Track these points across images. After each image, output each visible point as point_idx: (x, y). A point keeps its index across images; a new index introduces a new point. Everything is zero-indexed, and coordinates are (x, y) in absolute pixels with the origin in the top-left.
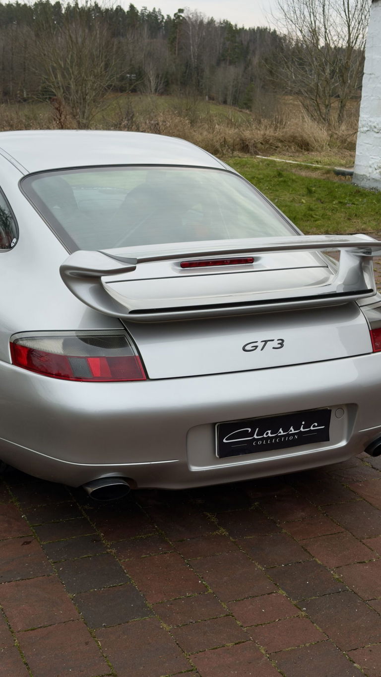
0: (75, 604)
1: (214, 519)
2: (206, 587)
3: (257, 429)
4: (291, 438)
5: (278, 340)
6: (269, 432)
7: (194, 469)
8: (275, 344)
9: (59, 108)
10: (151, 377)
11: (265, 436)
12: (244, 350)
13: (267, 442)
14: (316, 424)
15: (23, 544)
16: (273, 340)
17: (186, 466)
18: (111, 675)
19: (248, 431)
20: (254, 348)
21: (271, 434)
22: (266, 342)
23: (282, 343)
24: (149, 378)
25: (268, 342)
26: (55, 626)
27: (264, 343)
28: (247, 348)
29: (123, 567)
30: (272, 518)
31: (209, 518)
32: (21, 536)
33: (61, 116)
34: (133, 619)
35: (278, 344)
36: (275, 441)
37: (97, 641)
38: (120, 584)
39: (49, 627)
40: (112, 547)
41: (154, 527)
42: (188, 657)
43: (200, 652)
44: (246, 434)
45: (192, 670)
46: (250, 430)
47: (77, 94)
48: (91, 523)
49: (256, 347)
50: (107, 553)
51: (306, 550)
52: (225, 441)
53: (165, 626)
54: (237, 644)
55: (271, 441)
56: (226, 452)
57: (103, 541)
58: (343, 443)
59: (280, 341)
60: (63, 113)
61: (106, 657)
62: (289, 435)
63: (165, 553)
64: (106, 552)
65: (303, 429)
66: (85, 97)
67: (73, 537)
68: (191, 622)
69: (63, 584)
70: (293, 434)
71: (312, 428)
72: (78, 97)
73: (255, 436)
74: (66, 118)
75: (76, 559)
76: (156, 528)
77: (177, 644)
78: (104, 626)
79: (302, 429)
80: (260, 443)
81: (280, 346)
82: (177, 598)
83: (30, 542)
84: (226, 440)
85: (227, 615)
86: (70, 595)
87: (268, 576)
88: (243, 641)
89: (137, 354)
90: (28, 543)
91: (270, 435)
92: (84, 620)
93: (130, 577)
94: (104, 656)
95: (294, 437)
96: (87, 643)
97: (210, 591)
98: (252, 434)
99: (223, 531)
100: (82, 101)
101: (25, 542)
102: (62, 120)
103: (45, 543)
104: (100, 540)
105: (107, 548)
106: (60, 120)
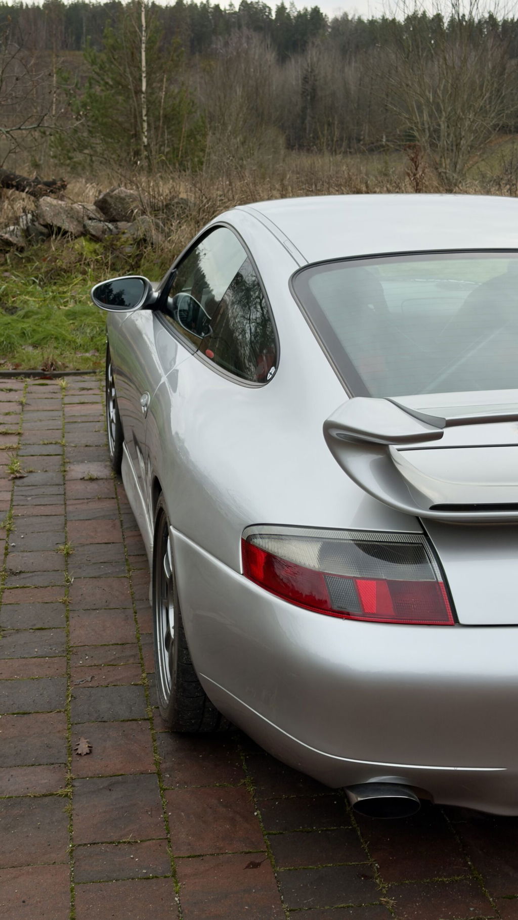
9: (415, 160)
10: (462, 620)
15: (248, 867)
24: (459, 623)
32: (247, 851)
33: (416, 170)
40: (389, 893)
41: (465, 864)
47: (448, 138)
50: (381, 904)
57: (376, 879)
60: (420, 166)
64: (378, 903)
66: (459, 141)
67: (329, 865)
72: (449, 142)
74: (423, 172)
75: (327, 907)
76: (470, 867)
83: (259, 864)
89: (440, 579)
90: (255, 865)
100: (454, 148)
101: (252, 863)
102: (418, 176)
103: (282, 870)
104: (372, 877)
105: (380, 894)
106: (415, 175)
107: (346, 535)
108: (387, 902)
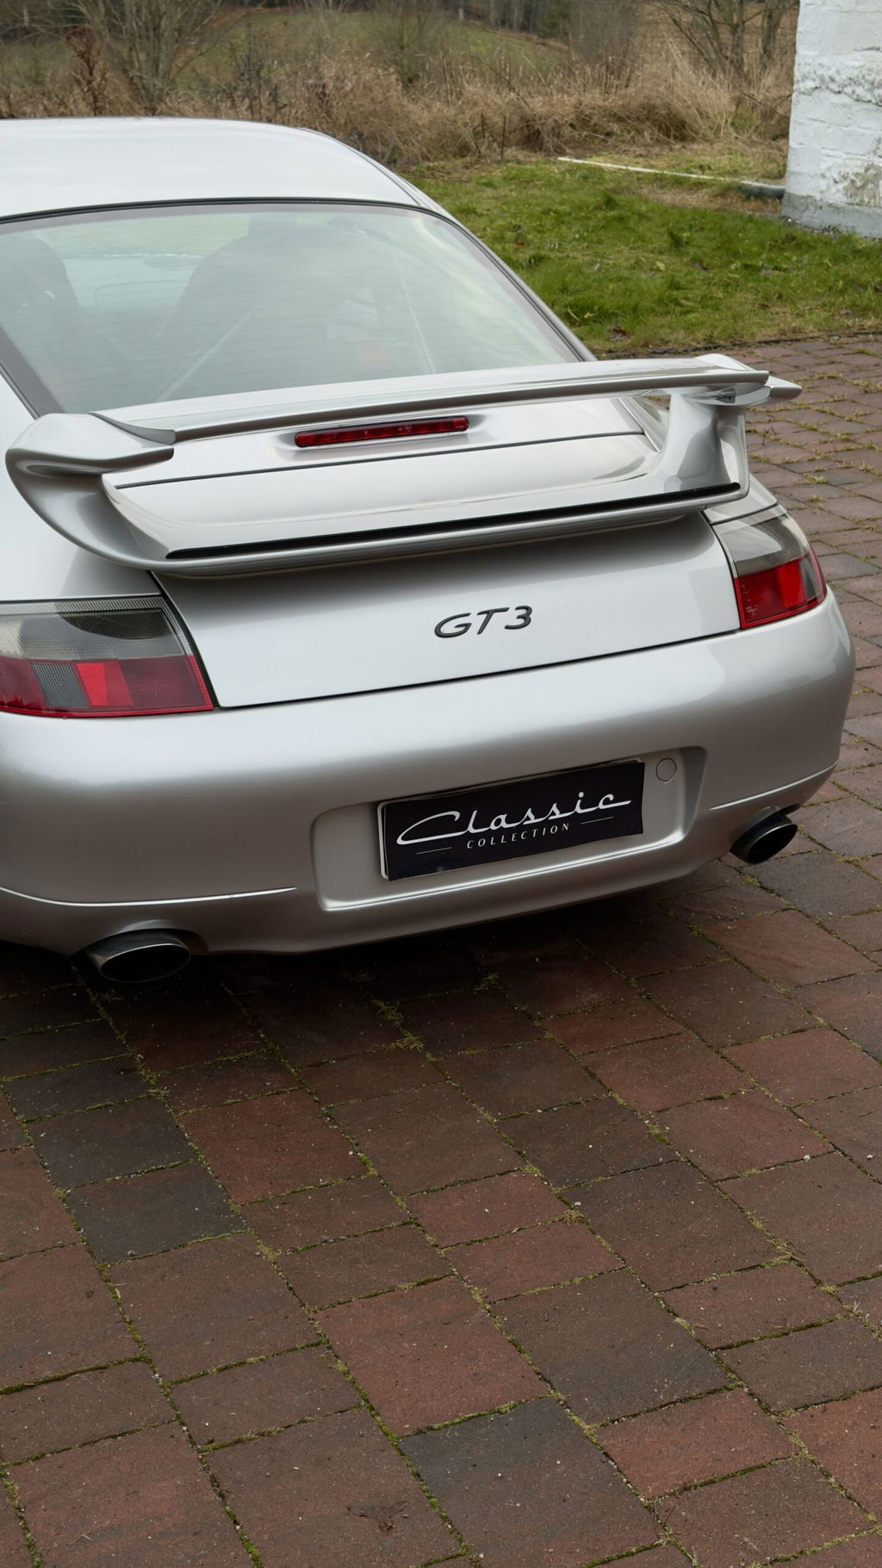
0: (68, 1211)
1: (393, 1016)
2: (364, 1164)
3: (475, 813)
4: (554, 830)
5: (517, 609)
6: (503, 817)
7: (333, 906)
8: (512, 618)
9: (86, 55)
10: (223, 702)
11: (493, 827)
12: (438, 633)
13: (497, 840)
14: (611, 797)
16: (505, 610)
17: (311, 901)
18: (137, 1360)
19: (454, 817)
20: (462, 629)
21: (508, 821)
22: (489, 614)
23: (526, 616)
24: (219, 706)
25: (495, 615)
26: (20, 1259)
27: (484, 616)
28: (446, 629)
29: (182, 1126)
30: (524, 1008)
31: (383, 1013)
33: (91, 74)
34: (196, 1238)
35: (519, 617)
36: (518, 837)
37: (112, 1290)
38: (171, 1164)
39: (9, 1262)
40: (160, 1083)
41: (258, 1038)
42: (311, 1316)
43: (339, 1303)
44: (449, 825)
45: (318, 1344)
46: (457, 815)
47: (137, 17)
48: (117, 1032)
49: (467, 626)
50: (149, 1097)
51: (593, 1076)
52: (400, 841)
53: (266, 1250)
54: (423, 1283)
55: (508, 838)
56: (403, 866)
57: (140, 1071)
58: (676, 837)
59: (523, 612)
60: (96, 66)
61: (130, 1323)
62: (548, 824)
63: (278, 1094)
64: (145, 1095)
65: (582, 807)
67: (75, 1065)
68: (326, 1242)
69: (44, 1167)
70: (559, 822)
71: (601, 806)
73: (471, 829)
74: (103, 78)
75: (77, 1111)
76: (262, 1040)
77: (291, 1289)
78: (132, 1255)
79: (578, 810)
80: (481, 843)
81: (521, 621)
82: (299, 1189)
84: (403, 839)
85: (405, 1224)
86: (59, 1192)
87: (505, 1136)
88: (435, 1276)
91: (504, 824)
92: (87, 1244)
93: (196, 1148)
94: (124, 1319)
95: (560, 827)
96: (90, 1295)
97: (373, 1172)
98: (463, 824)
99: (411, 1041)
102: (94, 84)
103: (10, 1079)
104: (135, 1069)
105: (148, 1086)
106: (89, 83)
107: (51, 607)
108: (158, 1094)
